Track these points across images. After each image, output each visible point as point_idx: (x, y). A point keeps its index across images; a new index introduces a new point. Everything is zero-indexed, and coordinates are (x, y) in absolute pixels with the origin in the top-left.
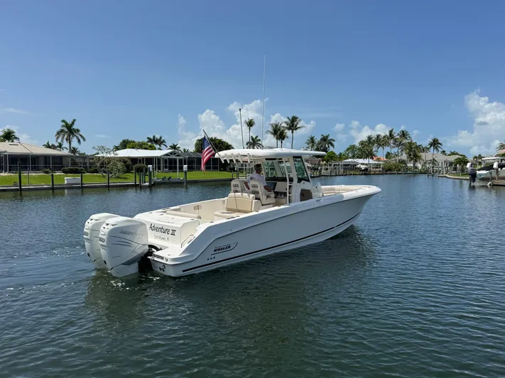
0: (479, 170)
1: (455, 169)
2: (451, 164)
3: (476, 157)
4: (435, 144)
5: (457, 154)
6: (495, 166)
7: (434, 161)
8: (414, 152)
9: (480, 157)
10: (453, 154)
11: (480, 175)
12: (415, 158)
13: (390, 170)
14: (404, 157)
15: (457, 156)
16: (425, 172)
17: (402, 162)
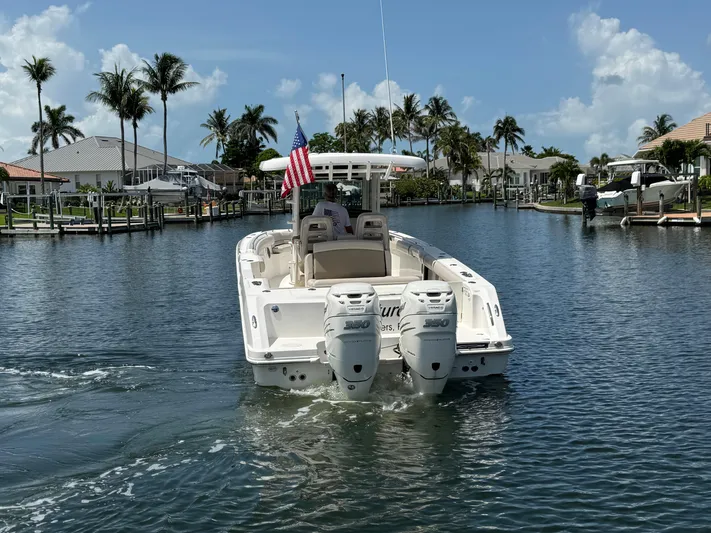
0: (603, 190)
1: (553, 190)
2: (544, 177)
3: (595, 161)
4: (508, 129)
5: (556, 154)
6: (635, 179)
7: (507, 173)
8: (463, 148)
9: (605, 159)
10: (549, 153)
11: (606, 201)
12: (465, 163)
13: (411, 195)
14: (442, 162)
15: (558, 159)
16: (489, 198)
17: (439, 175)
